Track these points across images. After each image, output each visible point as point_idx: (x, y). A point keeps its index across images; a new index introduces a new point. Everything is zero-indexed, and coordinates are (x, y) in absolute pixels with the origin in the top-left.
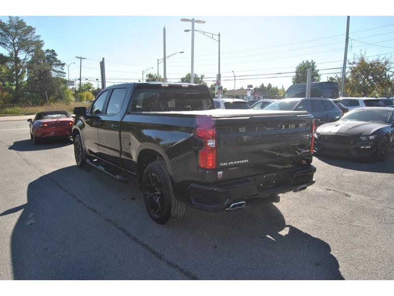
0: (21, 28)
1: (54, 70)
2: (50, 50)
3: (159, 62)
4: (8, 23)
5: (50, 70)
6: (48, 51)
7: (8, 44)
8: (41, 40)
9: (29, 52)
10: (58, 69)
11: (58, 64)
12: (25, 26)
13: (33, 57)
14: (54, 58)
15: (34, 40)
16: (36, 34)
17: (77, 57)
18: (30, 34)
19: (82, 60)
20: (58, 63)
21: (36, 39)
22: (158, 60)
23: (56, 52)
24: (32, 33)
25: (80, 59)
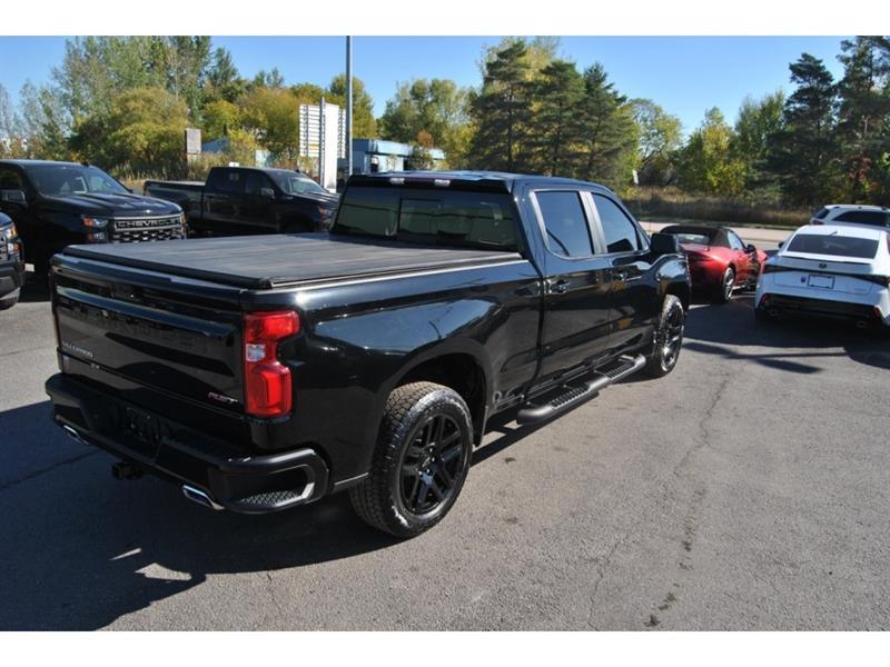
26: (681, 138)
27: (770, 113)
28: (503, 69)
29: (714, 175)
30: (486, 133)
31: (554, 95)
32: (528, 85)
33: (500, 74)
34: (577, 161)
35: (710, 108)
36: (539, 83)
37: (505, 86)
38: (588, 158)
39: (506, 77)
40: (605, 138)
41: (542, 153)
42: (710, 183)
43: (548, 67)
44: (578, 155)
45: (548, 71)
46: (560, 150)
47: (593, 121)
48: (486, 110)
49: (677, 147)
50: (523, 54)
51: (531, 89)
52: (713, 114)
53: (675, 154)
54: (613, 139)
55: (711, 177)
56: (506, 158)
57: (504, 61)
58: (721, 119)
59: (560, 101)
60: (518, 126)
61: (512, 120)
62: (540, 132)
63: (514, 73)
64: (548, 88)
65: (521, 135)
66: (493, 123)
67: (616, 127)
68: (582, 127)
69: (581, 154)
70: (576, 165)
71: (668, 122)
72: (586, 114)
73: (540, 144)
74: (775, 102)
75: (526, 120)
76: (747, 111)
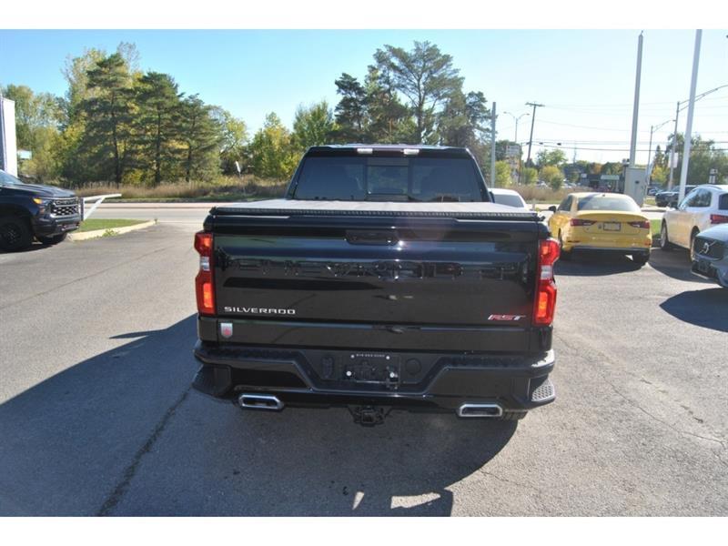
0: (433, 59)
1: (479, 128)
2: (476, 92)
3: (681, 107)
4: (413, 53)
5: (473, 127)
6: (471, 95)
7: (409, 87)
8: (459, 76)
9: (440, 98)
10: (486, 124)
11: (485, 117)
12: (439, 55)
13: (447, 106)
14: (480, 106)
15: (450, 77)
16: (453, 68)
17: (527, 104)
18: (444, 67)
19: (537, 107)
20: (486, 114)
21: (453, 76)
22: (678, 104)
23: (484, 96)
24: (447, 67)
25: (533, 107)
26: (248, 137)
27: (319, 118)
28: (103, 77)
29: (286, 164)
30: (91, 134)
31: (152, 100)
32: (128, 91)
33: (100, 81)
34: (178, 156)
35: (270, 113)
36: (137, 89)
37: (107, 92)
38: (187, 153)
39: (107, 84)
40: (200, 137)
41: (145, 151)
42: (283, 171)
43: (145, 77)
44: (179, 151)
45: (145, 80)
46: (161, 148)
47: (188, 122)
48: (91, 113)
49: (245, 144)
50: (121, 64)
51: (131, 95)
52: (272, 117)
53: (244, 150)
54: (208, 137)
55: (283, 166)
56: (112, 155)
57: (103, 69)
58: (278, 121)
59: (159, 105)
60: (121, 127)
61: (114, 122)
62: (142, 132)
63: (115, 81)
64: (147, 94)
65: (126, 135)
66: (97, 125)
67: (209, 127)
68: (179, 128)
69: (182, 150)
70: (179, 160)
71: (236, 124)
72: (182, 117)
73: (145, 143)
74: (321, 108)
75: (128, 121)
76: (301, 114)
